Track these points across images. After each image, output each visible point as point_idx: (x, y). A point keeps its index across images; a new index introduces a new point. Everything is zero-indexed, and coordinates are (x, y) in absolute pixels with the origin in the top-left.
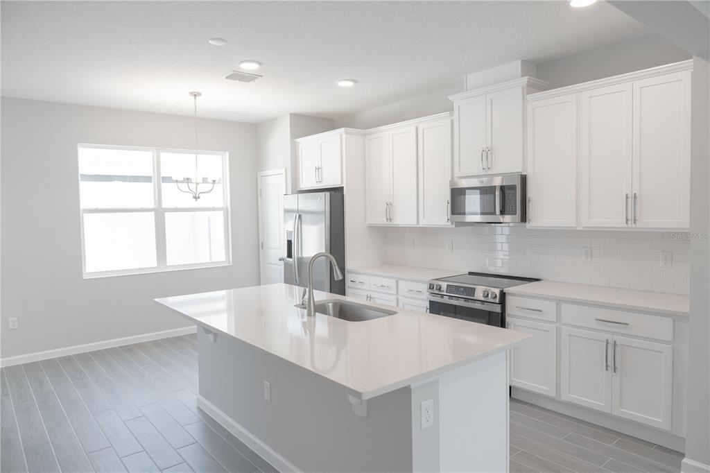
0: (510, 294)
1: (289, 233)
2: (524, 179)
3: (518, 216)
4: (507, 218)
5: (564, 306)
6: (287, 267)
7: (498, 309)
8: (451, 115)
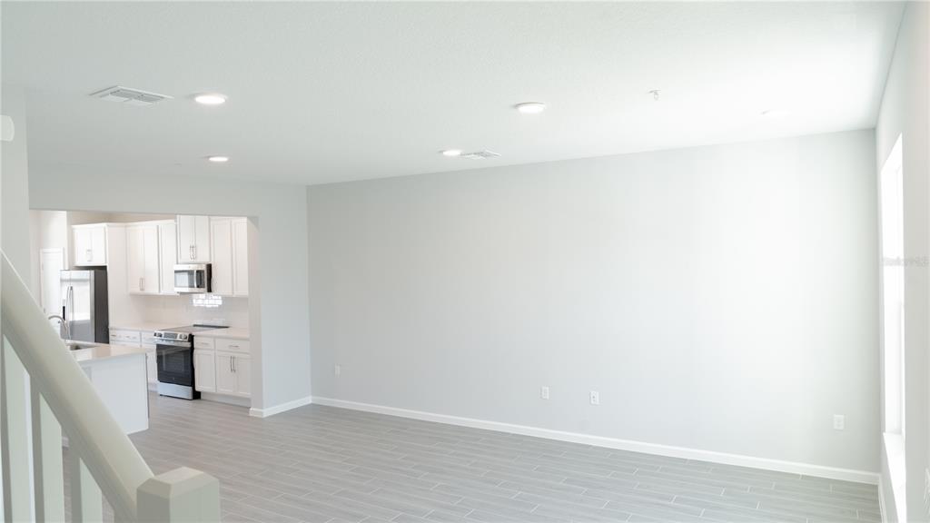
0: (198, 336)
1: (64, 301)
2: (209, 267)
3: (206, 289)
4: (202, 290)
5: (217, 340)
6: (63, 327)
7: (188, 345)
8: (176, 221)
